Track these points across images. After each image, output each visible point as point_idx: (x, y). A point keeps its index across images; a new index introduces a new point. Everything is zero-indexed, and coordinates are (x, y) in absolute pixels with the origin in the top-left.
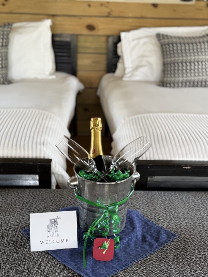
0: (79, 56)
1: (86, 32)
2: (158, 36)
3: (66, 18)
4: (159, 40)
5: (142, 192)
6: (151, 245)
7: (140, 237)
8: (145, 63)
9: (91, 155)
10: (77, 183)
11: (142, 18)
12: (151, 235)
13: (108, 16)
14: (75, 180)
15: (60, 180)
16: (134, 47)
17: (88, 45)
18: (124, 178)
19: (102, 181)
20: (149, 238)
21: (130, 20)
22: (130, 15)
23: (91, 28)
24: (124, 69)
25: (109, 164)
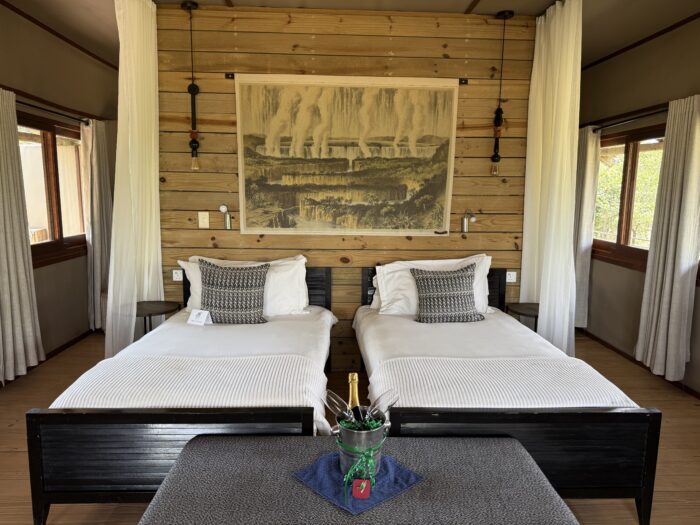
0: (333, 287)
1: (341, 264)
2: (413, 271)
3: (321, 252)
4: (414, 275)
5: (396, 439)
6: (401, 486)
7: (392, 479)
8: (401, 297)
9: (349, 407)
10: (338, 431)
11: (397, 250)
12: (402, 478)
13: (363, 248)
14: (337, 429)
15: (321, 427)
16: (389, 280)
17: (342, 276)
18: (378, 427)
19: (360, 429)
20: (400, 480)
21: (385, 252)
22: (385, 248)
23: (345, 260)
24: (380, 302)
25: (365, 413)
